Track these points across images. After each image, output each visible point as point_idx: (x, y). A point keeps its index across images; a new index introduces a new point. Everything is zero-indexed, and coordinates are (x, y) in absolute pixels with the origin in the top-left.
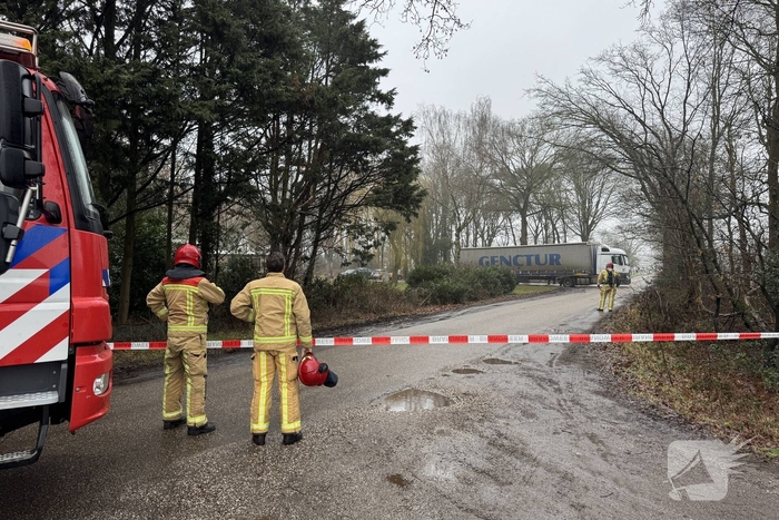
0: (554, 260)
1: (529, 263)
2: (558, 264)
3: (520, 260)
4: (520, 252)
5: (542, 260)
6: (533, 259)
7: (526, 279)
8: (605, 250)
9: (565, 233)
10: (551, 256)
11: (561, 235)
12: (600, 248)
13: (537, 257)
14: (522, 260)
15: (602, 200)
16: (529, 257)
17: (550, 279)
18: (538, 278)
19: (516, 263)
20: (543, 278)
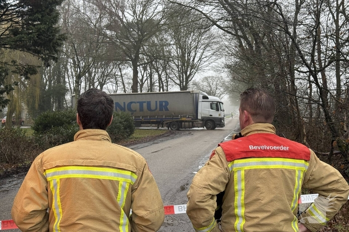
0: (163, 106)
1: (141, 109)
2: (167, 109)
3: (134, 106)
4: (134, 99)
5: (153, 106)
6: (145, 105)
7: (139, 123)
8: (205, 97)
9: (167, 82)
10: (161, 103)
11: (164, 84)
12: (201, 96)
13: (149, 104)
14: (135, 106)
15: (198, 55)
16: (141, 103)
17: (159, 123)
18: (149, 123)
19: (130, 109)
20: (153, 123)
